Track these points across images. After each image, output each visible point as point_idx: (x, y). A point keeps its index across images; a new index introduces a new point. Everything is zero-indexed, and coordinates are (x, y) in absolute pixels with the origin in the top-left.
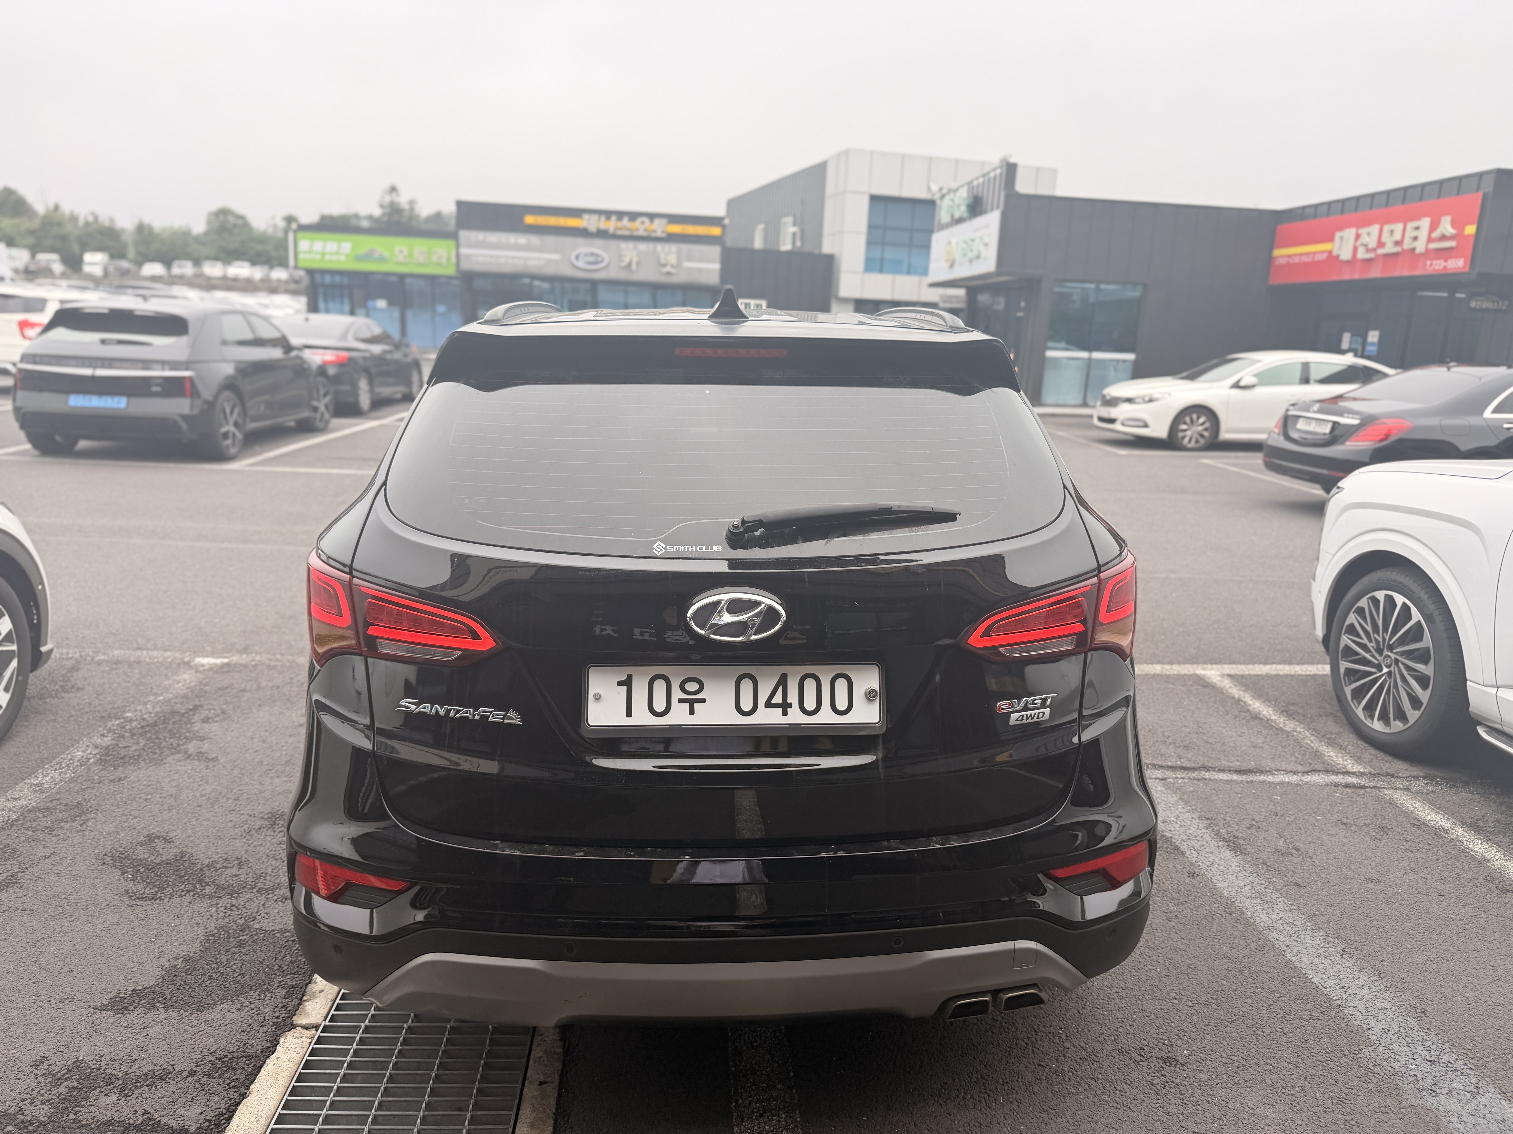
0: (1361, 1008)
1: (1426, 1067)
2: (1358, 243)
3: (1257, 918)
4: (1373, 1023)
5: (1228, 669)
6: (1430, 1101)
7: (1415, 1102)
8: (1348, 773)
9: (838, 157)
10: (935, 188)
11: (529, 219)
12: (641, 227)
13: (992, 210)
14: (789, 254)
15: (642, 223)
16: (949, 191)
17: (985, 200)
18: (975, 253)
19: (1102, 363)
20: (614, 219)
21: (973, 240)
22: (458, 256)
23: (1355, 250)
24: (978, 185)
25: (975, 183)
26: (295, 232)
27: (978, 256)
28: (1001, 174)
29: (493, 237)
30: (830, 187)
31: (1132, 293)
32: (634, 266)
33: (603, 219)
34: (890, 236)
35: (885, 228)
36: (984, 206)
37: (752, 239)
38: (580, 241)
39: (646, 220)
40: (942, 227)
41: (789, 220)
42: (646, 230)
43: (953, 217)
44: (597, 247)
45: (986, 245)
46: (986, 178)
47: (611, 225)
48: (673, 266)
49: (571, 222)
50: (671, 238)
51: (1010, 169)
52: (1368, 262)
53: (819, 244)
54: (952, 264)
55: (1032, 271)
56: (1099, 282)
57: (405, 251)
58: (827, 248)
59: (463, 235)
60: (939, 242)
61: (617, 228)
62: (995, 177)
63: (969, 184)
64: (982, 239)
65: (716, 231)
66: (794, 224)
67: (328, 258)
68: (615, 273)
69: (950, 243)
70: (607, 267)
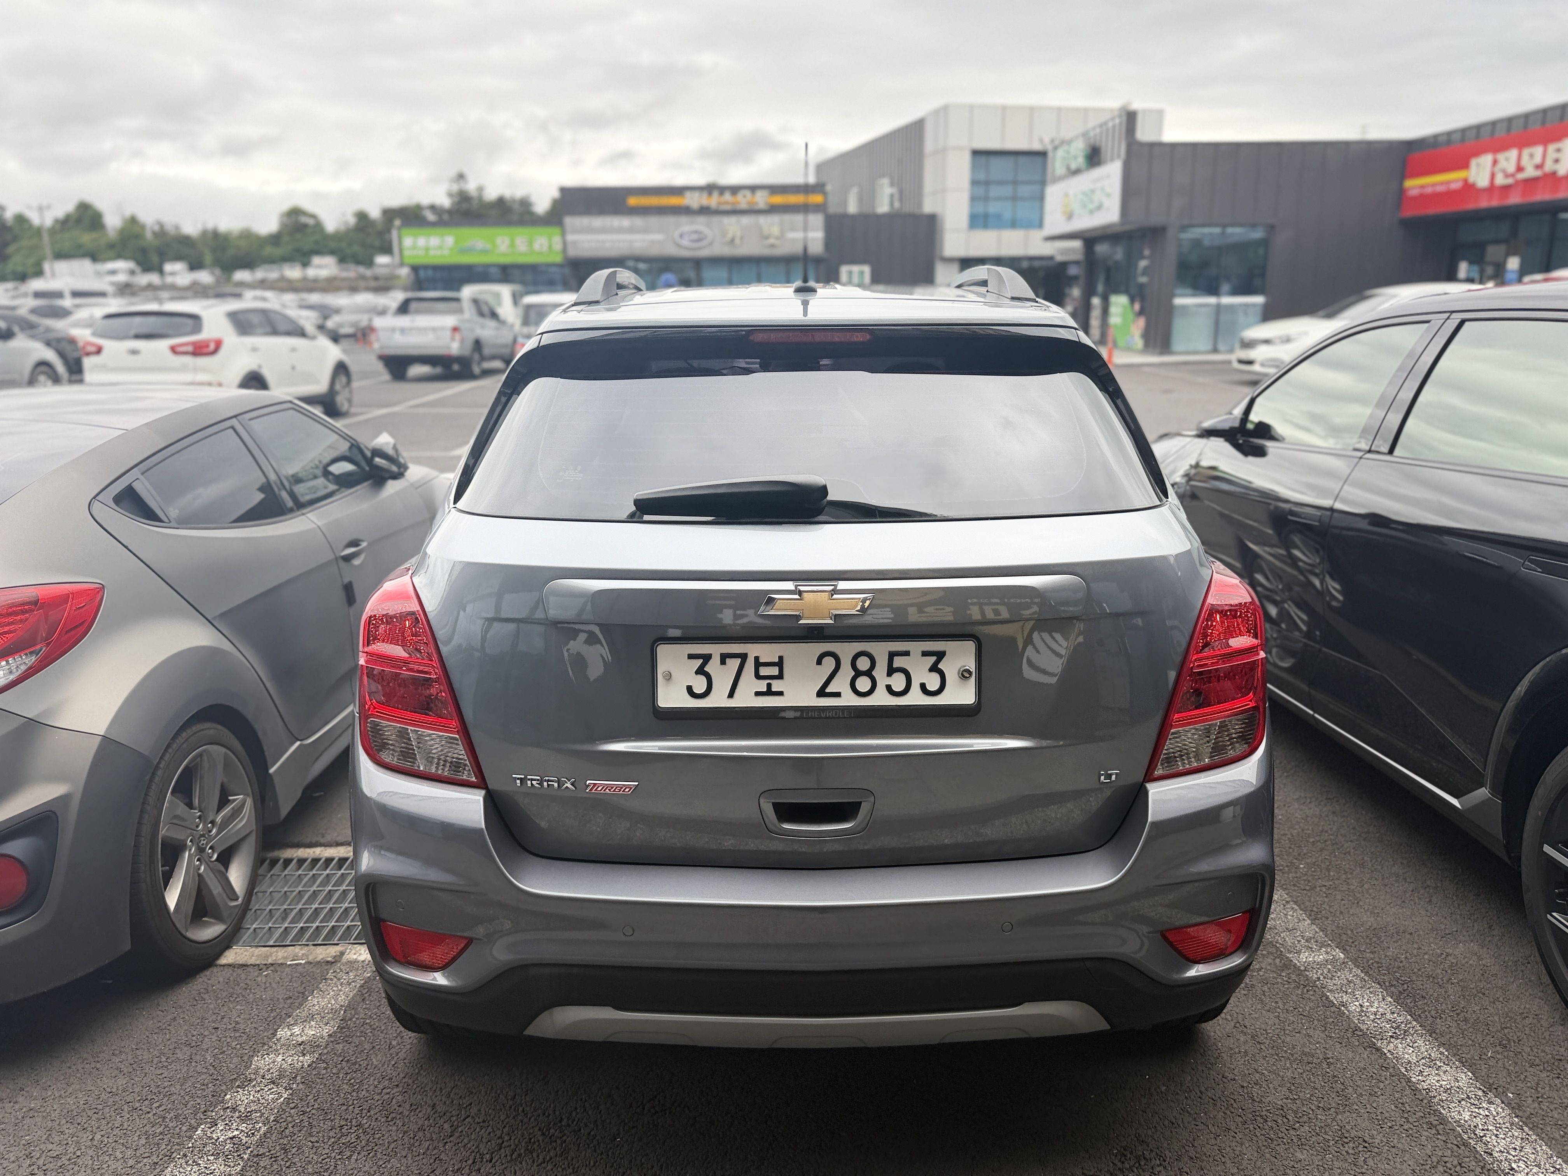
2: (1496, 169)
9: (936, 112)
10: (1047, 140)
11: (632, 201)
12: (743, 200)
13: (1112, 159)
14: (889, 217)
15: (745, 196)
16: (1063, 142)
17: (1103, 151)
18: (1096, 204)
19: (1231, 308)
20: (715, 194)
21: (1093, 191)
22: (565, 243)
23: (1493, 176)
24: (1095, 136)
25: (1092, 134)
26: (399, 229)
27: (1100, 207)
28: (1120, 124)
29: (598, 222)
30: (929, 145)
31: (1258, 234)
32: (737, 241)
33: (705, 195)
34: (995, 191)
35: (987, 183)
36: (1103, 156)
37: (845, 203)
38: (683, 219)
39: (748, 193)
40: (1057, 179)
41: (885, 181)
42: (749, 203)
43: (1068, 168)
44: (700, 224)
45: (1108, 195)
46: (1104, 128)
47: (713, 201)
48: (777, 238)
49: (674, 201)
50: (773, 209)
51: (1131, 117)
52: (1506, 189)
53: (920, 204)
54: (1070, 216)
55: (1155, 219)
56: (1224, 226)
57: (507, 241)
58: (928, 208)
59: (569, 221)
60: (1054, 194)
61: (719, 203)
62: (1114, 127)
63: (1085, 134)
64: (1103, 189)
65: (817, 199)
66: (892, 184)
67: (432, 253)
68: (719, 249)
69: (1066, 195)
70: (711, 244)
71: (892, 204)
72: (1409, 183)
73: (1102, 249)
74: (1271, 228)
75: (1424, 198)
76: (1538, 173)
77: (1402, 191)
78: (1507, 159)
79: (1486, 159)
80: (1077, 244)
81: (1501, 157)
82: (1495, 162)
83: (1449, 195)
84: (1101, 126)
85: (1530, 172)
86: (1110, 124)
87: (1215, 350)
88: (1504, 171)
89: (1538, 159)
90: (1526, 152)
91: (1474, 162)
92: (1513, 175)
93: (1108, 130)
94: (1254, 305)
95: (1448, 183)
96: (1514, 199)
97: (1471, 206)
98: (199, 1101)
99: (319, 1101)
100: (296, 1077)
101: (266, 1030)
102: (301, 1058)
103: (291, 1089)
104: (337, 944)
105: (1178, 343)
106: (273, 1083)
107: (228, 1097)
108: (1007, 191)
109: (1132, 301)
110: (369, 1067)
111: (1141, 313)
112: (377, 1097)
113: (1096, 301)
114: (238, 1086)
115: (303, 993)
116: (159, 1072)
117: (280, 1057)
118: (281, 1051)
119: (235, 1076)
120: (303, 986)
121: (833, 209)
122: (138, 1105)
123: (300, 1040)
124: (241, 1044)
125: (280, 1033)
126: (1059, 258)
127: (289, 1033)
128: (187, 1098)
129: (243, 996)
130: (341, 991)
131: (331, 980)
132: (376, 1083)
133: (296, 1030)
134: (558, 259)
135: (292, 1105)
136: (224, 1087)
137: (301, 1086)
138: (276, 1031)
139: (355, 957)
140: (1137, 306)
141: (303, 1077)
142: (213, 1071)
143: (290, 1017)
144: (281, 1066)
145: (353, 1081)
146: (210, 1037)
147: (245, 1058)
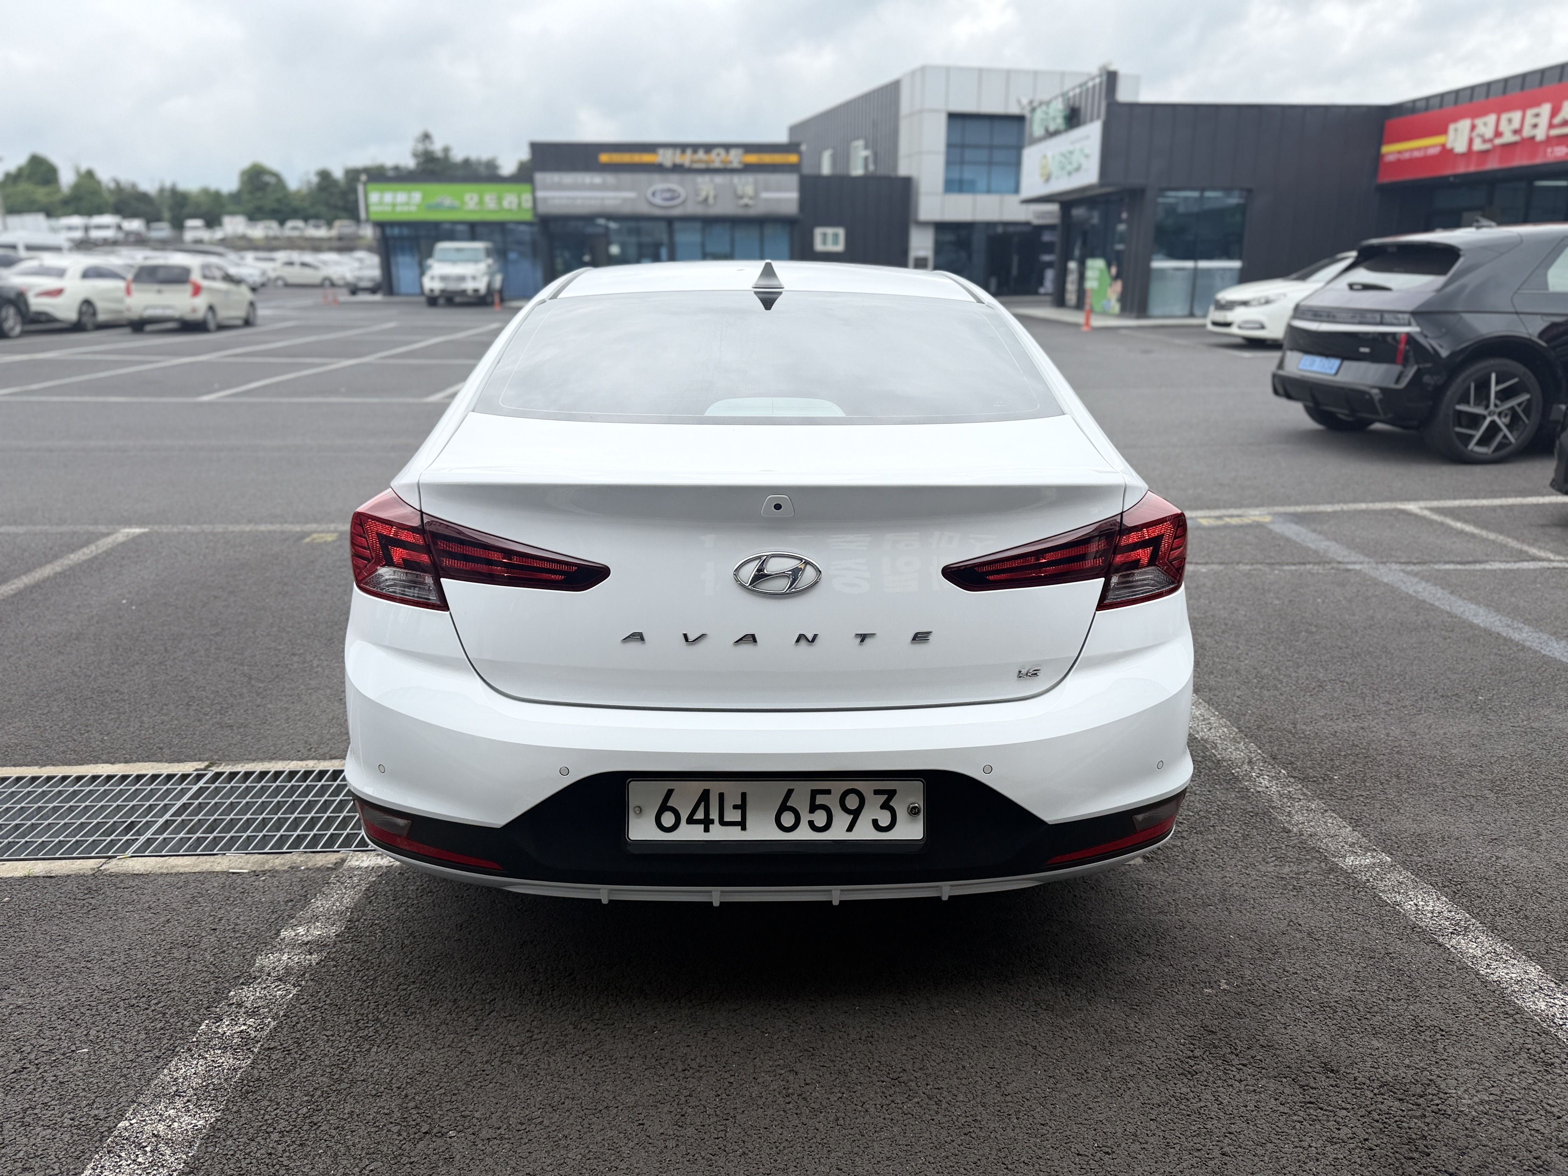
2: (1474, 134)
3: (1512, 636)
5: (1425, 504)
8: (1552, 561)
9: (913, 73)
10: (1025, 101)
11: (604, 158)
12: (717, 159)
13: (1092, 120)
14: (865, 179)
15: (718, 155)
16: (1041, 104)
17: (1083, 111)
18: (1075, 165)
19: (1208, 272)
20: (689, 152)
21: (1071, 153)
22: (535, 200)
23: (1471, 141)
24: (1074, 96)
25: (1071, 94)
26: (365, 184)
27: (1078, 169)
28: (1101, 84)
29: (568, 178)
30: (905, 107)
31: (1234, 200)
32: (711, 200)
33: (678, 152)
34: (969, 155)
35: (963, 146)
36: (1082, 118)
37: (819, 165)
38: (656, 177)
39: (722, 151)
40: (1035, 141)
41: (860, 143)
42: (722, 162)
43: (1047, 130)
44: (673, 182)
45: (1087, 156)
46: (1084, 88)
47: (686, 159)
48: (751, 198)
49: (647, 158)
50: (748, 168)
51: (1111, 78)
52: (1484, 153)
53: (895, 167)
54: (1048, 179)
55: (1136, 181)
56: (1203, 190)
57: (476, 198)
58: (903, 170)
59: (539, 177)
60: (1031, 157)
61: (692, 162)
62: (1094, 87)
63: (1064, 95)
64: (1082, 150)
65: (793, 158)
66: (866, 147)
67: (399, 209)
68: (692, 209)
69: (1045, 157)
70: (684, 202)
71: (866, 167)
72: (1386, 149)
73: (1078, 212)
74: (1249, 192)
75: (1400, 164)
76: (1516, 138)
77: (1379, 156)
78: (1485, 124)
79: (1464, 125)
80: (1054, 208)
81: (1479, 122)
82: (1473, 127)
83: (1426, 161)
84: (1081, 86)
85: (1508, 137)
86: (1090, 84)
87: (1192, 315)
88: (1482, 136)
89: (1516, 125)
90: (1504, 117)
91: (1452, 127)
92: (1491, 141)
93: (1087, 90)
94: (1231, 270)
95: (1426, 148)
96: (1492, 164)
97: (1448, 172)
98: (200, 997)
99: (331, 996)
100: (304, 974)
101: (269, 930)
102: (308, 957)
103: (300, 986)
104: (338, 852)
105: (1155, 308)
106: (280, 980)
107: (232, 993)
108: (983, 155)
109: (1109, 265)
110: (382, 965)
111: (1117, 277)
112: (393, 993)
113: (1072, 265)
114: (242, 984)
115: (305, 896)
116: (157, 970)
117: (286, 955)
118: (287, 950)
119: (238, 974)
120: (305, 889)
121: (807, 170)
122: (134, 1001)
123: (306, 939)
124: (242, 944)
125: (283, 934)
126: (1036, 221)
127: (293, 934)
128: (188, 995)
129: (241, 899)
130: (345, 894)
131: (334, 884)
132: (391, 980)
133: (301, 930)
134: (528, 216)
135: (303, 1001)
136: (227, 985)
137: (310, 983)
138: (279, 931)
139: (357, 863)
140: (1114, 270)
141: (312, 974)
142: (213, 969)
143: (293, 918)
144: (287, 963)
145: (365, 978)
146: (209, 937)
147: (248, 957)
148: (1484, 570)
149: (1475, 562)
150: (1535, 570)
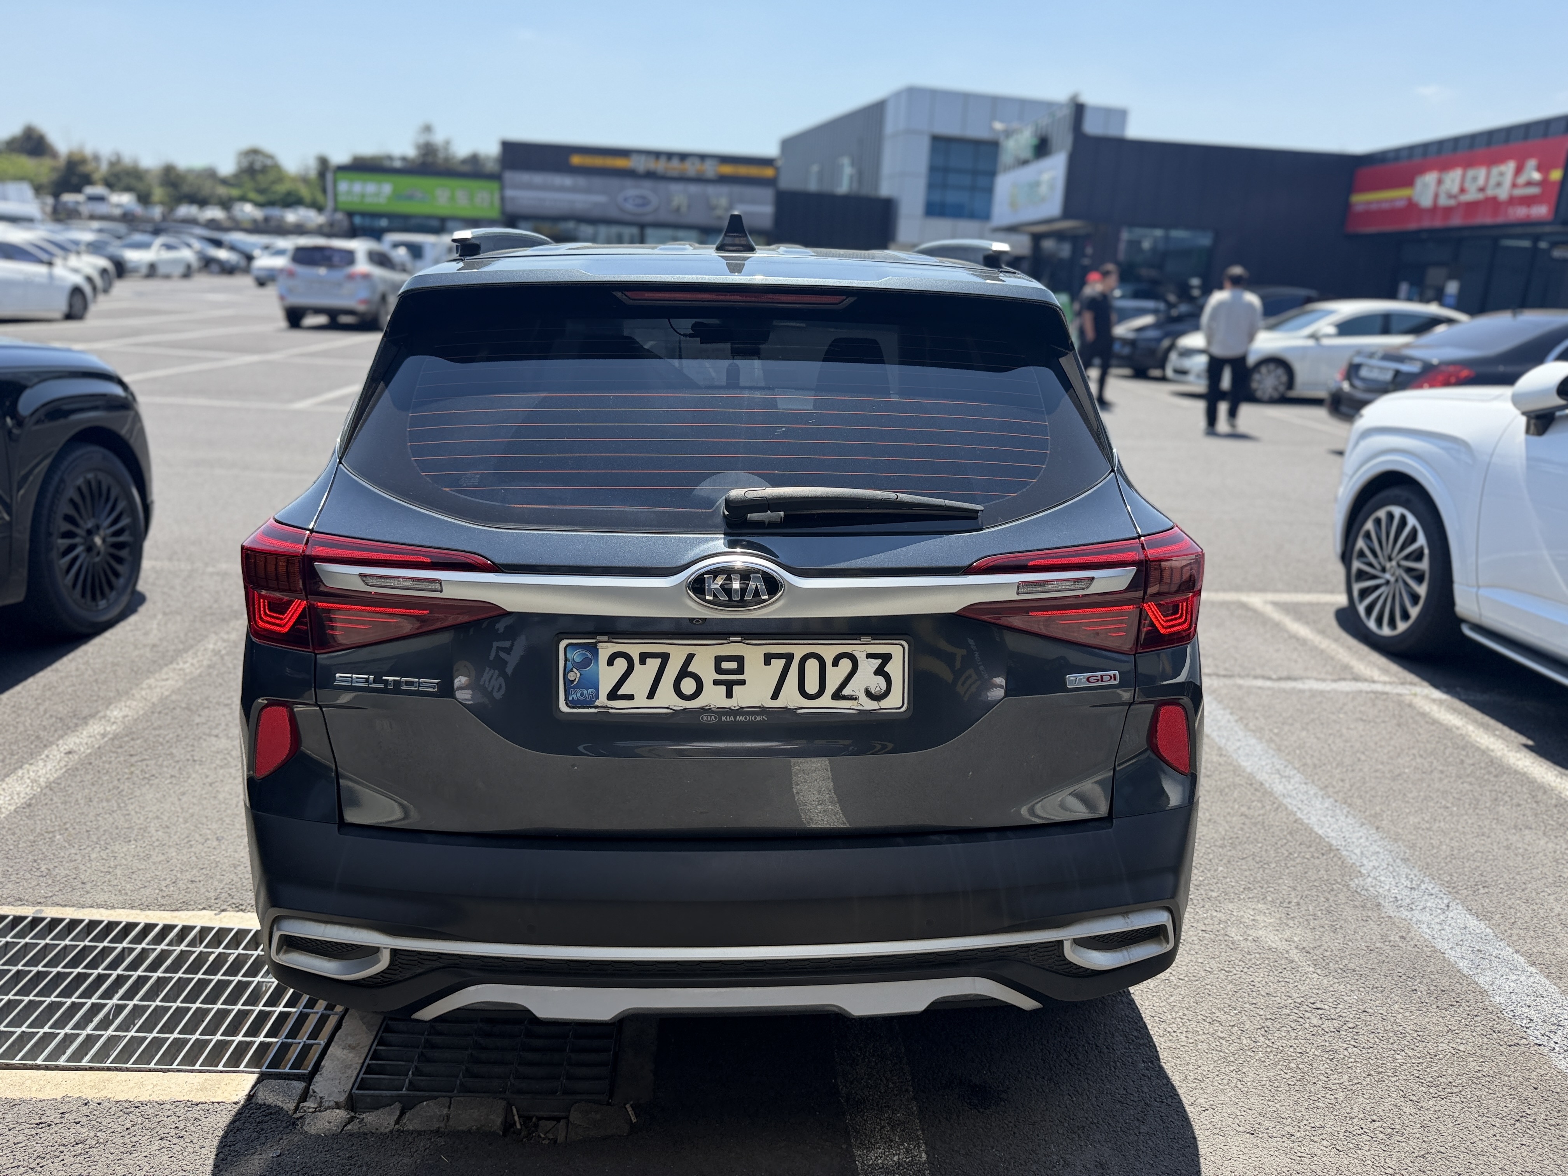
0: (1358, 851)
1: (1406, 892)
3: (1275, 789)
4: (1365, 861)
5: (1271, 597)
6: (1405, 914)
7: (1392, 915)
8: (1374, 682)
9: (898, 94)
10: (998, 130)
11: (575, 160)
12: (691, 168)
13: (1058, 151)
14: (848, 198)
15: (693, 164)
16: (1012, 133)
17: (1051, 142)
18: (1040, 197)
20: (663, 159)
21: (1038, 182)
22: (503, 198)
23: (1436, 196)
24: (1045, 126)
25: (1042, 125)
26: (334, 172)
27: (1042, 200)
28: (1069, 115)
29: (538, 178)
30: (889, 127)
31: (1204, 240)
32: (683, 210)
33: (652, 160)
34: (952, 179)
35: (945, 170)
36: (1050, 147)
37: (804, 180)
38: (628, 183)
39: (696, 161)
40: (1006, 170)
41: (846, 160)
42: (696, 172)
43: (1017, 159)
45: (1052, 186)
46: (1054, 119)
47: (660, 167)
49: (619, 163)
50: (723, 179)
51: (1078, 110)
52: (1448, 210)
53: (877, 186)
54: (1015, 207)
56: (1167, 229)
57: (447, 192)
58: (885, 191)
59: (509, 177)
60: (1003, 184)
61: (666, 170)
62: (1063, 119)
63: (1035, 126)
64: (1049, 180)
65: (768, 173)
66: (852, 164)
67: (369, 199)
68: (665, 216)
69: (1015, 185)
70: (656, 210)
71: (851, 185)
72: (1355, 198)
73: (1048, 245)
74: (1219, 234)
75: (1371, 215)
76: (1480, 197)
78: (1451, 179)
79: (1430, 179)
80: (1025, 237)
81: (1446, 176)
82: (1439, 181)
83: (1392, 213)
84: (1051, 117)
85: (1472, 195)
86: (1060, 117)
88: (1447, 192)
89: (1481, 182)
90: (1470, 173)
91: (1419, 180)
92: (1454, 197)
93: (1058, 121)
95: (1392, 200)
96: (1458, 221)
97: (1412, 226)
108: (966, 180)
121: (782, 185)
148: (1293, 689)
149: (1289, 678)
150: (1347, 693)
